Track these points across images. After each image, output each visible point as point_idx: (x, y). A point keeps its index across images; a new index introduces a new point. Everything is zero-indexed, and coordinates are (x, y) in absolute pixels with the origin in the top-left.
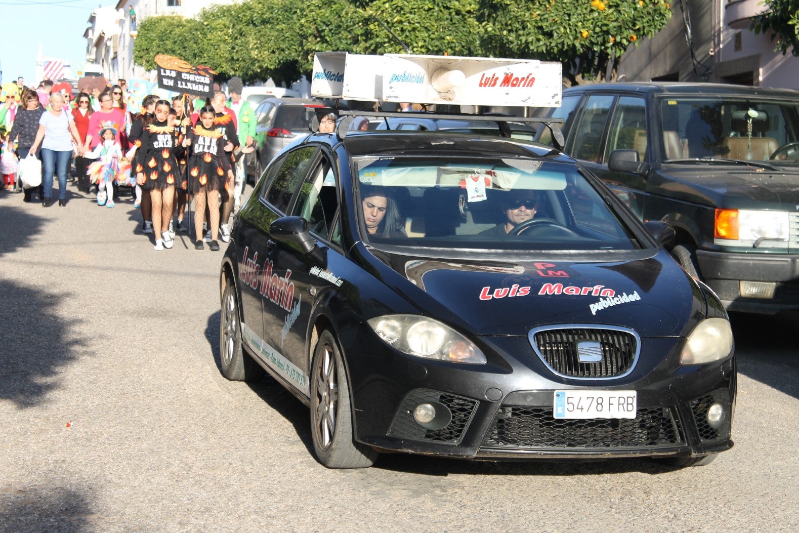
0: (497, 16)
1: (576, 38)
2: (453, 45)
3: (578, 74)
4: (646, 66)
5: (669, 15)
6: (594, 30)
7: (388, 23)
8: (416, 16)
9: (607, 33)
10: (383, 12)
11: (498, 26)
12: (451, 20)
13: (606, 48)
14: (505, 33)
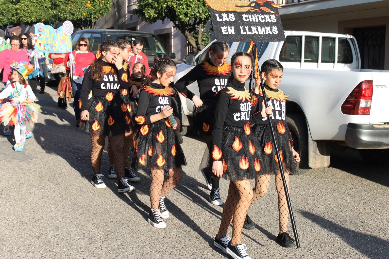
0: (57, 8)
1: (82, 16)
2: (45, 17)
3: (83, 27)
4: (105, 25)
5: (111, 9)
6: (87, 13)
7: (23, 10)
8: (33, 8)
9: (91, 14)
10: (21, 6)
11: (57, 11)
12: (44, 10)
13: (91, 19)
14: (59, 14)
